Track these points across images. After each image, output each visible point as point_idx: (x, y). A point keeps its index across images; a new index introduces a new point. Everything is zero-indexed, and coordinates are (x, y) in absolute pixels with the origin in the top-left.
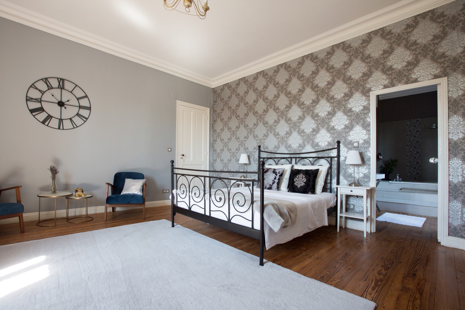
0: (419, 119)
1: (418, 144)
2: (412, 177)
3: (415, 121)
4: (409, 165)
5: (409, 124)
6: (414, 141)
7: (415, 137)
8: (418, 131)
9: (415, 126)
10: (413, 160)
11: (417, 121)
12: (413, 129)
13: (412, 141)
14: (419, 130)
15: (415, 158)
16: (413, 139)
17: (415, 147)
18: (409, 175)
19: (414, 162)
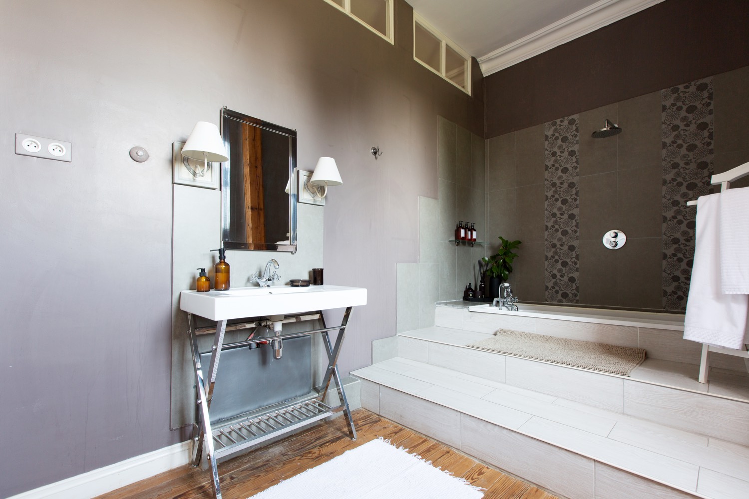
0: (575, 117)
1: (574, 191)
2: (557, 292)
3: (566, 123)
4: (550, 254)
5: (549, 133)
6: (562, 183)
7: (565, 170)
8: (572, 153)
9: (565, 139)
10: (560, 239)
11: (572, 122)
12: (560, 147)
13: (558, 182)
14: (576, 148)
15: (565, 233)
16: (560, 177)
17: (564, 202)
18: (550, 285)
19: (562, 245)
